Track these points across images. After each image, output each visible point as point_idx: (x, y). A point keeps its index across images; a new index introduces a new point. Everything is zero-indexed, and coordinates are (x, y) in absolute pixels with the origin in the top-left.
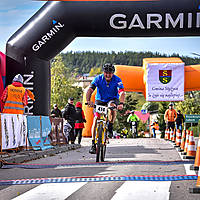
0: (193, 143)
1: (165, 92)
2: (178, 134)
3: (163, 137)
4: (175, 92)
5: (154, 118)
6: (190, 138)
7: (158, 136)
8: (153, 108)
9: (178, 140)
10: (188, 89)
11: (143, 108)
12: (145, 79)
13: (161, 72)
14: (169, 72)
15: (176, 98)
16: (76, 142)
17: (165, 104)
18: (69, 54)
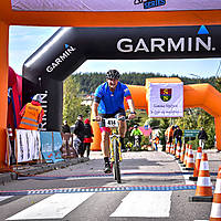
0: (192, 156)
1: (166, 109)
2: (178, 148)
3: (164, 150)
4: (175, 109)
5: (156, 133)
6: (189, 151)
7: (160, 150)
8: (155, 124)
9: (177, 153)
10: (186, 107)
11: (146, 124)
12: (148, 98)
13: (162, 91)
14: (170, 91)
15: (176, 115)
16: (85, 155)
17: (166, 120)
18: (79, 75)
